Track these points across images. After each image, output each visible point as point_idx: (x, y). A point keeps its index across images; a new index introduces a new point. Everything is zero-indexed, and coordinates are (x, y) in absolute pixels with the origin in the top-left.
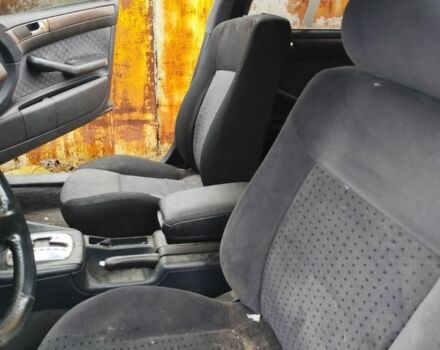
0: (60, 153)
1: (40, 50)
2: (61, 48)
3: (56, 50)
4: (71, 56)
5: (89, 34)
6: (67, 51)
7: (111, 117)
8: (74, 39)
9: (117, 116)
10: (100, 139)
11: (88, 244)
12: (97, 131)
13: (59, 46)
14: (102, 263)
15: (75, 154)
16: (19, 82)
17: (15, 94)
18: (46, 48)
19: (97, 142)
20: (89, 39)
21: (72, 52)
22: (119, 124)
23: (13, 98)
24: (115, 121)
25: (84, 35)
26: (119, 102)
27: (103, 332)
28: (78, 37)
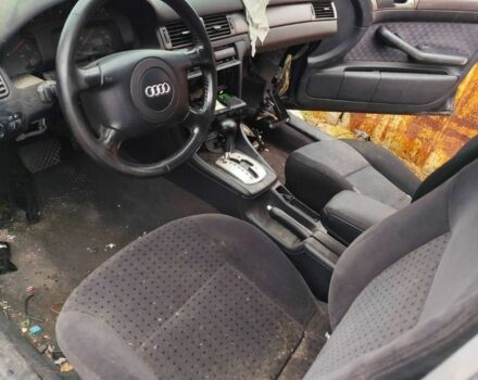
0: (378, 132)
1: (397, 25)
2: (421, 30)
3: (414, 30)
4: (428, 42)
5: (463, 26)
6: (426, 34)
7: (446, 123)
8: (441, 25)
9: (454, 125)
10: (421, 139)
11: (274, 188)
12: (424, 130)
13: (420, 27)
14: (269, 207)
15: (390, 140)
16: (358, 46)
17: (348, 55)
18: (405, 24)
19: (417, 141)
20: (461, 30)
21: (432, 38)
22: (451, 134)
23: (346, 58)
24: (447, 129)
25: (456, 25)
26: (466, 111)
27: (217, 241)
28: (448, 25)
